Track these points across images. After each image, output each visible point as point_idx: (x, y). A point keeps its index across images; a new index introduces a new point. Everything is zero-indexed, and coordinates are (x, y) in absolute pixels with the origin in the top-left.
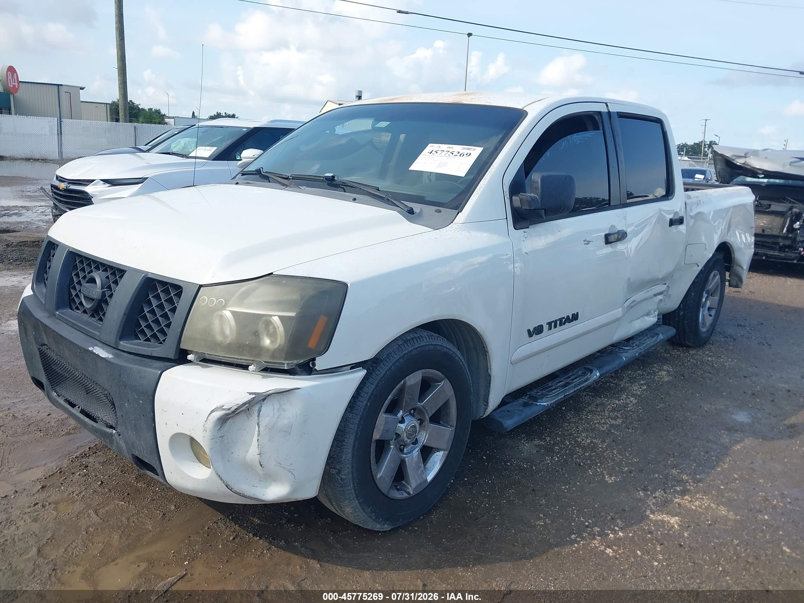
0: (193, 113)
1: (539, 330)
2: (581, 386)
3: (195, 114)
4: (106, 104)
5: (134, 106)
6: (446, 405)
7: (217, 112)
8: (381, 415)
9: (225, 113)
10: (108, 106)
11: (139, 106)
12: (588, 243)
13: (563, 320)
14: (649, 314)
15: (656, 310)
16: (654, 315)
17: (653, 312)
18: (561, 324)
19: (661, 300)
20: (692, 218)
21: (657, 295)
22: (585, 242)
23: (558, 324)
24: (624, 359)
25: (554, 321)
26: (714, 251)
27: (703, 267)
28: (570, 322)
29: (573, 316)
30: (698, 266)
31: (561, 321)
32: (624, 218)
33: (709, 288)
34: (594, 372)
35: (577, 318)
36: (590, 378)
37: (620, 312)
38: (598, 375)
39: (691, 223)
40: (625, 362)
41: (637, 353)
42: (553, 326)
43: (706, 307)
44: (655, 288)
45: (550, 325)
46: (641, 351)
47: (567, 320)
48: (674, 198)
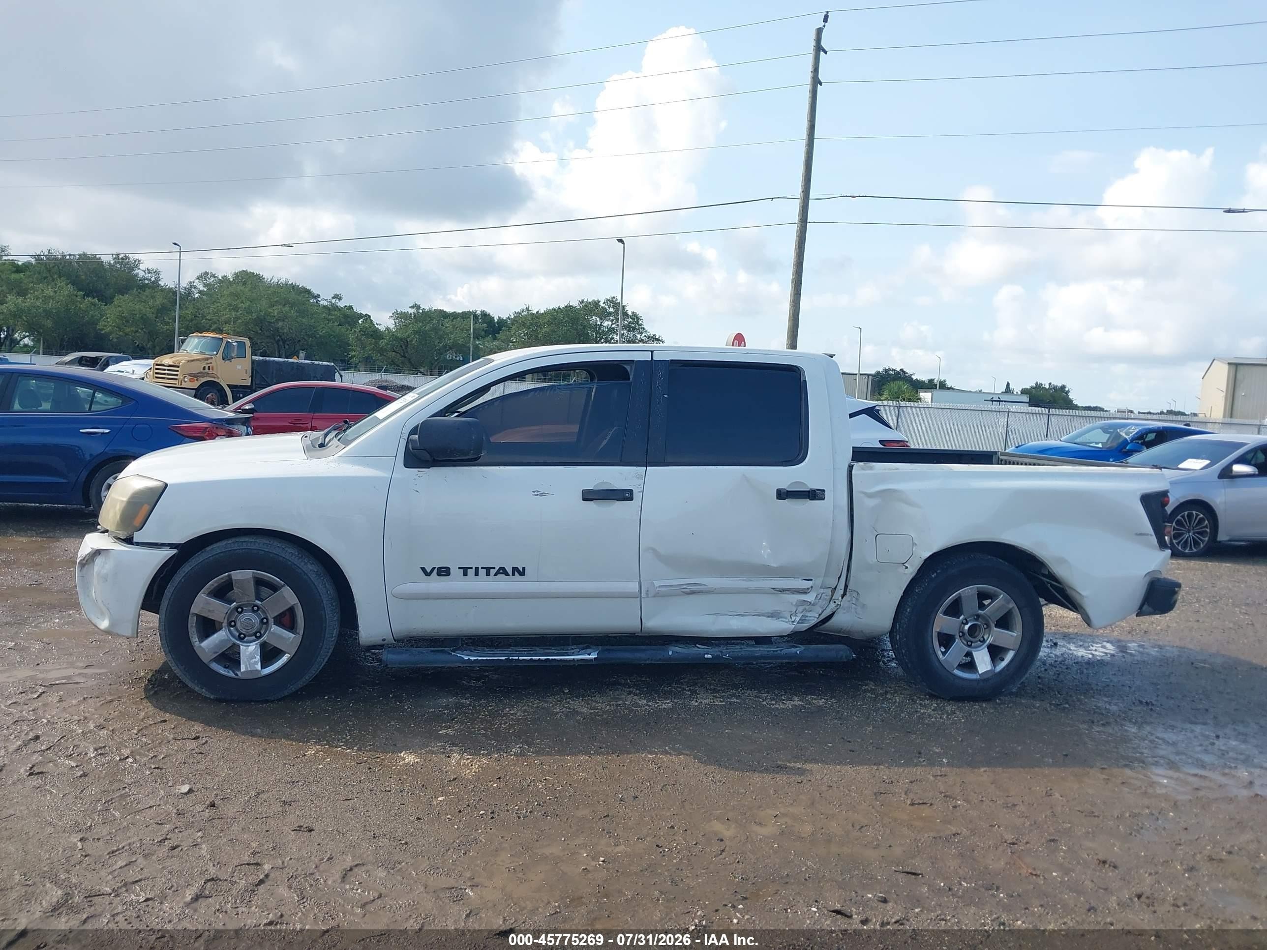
0: (1008, 384)
1: (444, 572)
2: (551, 658)
3: (1011, 387)
4: (868, 375)
5: (906, 376)
6: (291, 610)
7: (1037, 383)
8: (201, 595)
9: (1050, 384)
10: (870, 377)
11: (913, 377)
12: (544, 494)
13: (491, 570)
14: (775, 615)
15: (796, 614)
16: (790, 620)
17: (788, 615)
18: (488, 574)
19: (804, 601)
20: (871, 496)
21: (782, 591)
22: (536, 493)
23: (482, 572)
24: (670, 653)
25: (474, 568)
26: (935, 549)
27: (916, 570)
28: (509, 575)
29: (515, 569)
30: (907, 568)
31: (488, 570)
32: (639, 477)
33: (980, 612)
34: (589, 651)
35: (522, 573)
36: (573, 654)
37: (633, 587)
38: (593, 656)
39: (871, 503)
40: (670, 658)
41: (707, 654)
42: (471, 572)
43: (979, 642)
44: (775, 580)
45: (465, 570)
46: (719, 653)
47: (501, 571)
48: (801, 464)
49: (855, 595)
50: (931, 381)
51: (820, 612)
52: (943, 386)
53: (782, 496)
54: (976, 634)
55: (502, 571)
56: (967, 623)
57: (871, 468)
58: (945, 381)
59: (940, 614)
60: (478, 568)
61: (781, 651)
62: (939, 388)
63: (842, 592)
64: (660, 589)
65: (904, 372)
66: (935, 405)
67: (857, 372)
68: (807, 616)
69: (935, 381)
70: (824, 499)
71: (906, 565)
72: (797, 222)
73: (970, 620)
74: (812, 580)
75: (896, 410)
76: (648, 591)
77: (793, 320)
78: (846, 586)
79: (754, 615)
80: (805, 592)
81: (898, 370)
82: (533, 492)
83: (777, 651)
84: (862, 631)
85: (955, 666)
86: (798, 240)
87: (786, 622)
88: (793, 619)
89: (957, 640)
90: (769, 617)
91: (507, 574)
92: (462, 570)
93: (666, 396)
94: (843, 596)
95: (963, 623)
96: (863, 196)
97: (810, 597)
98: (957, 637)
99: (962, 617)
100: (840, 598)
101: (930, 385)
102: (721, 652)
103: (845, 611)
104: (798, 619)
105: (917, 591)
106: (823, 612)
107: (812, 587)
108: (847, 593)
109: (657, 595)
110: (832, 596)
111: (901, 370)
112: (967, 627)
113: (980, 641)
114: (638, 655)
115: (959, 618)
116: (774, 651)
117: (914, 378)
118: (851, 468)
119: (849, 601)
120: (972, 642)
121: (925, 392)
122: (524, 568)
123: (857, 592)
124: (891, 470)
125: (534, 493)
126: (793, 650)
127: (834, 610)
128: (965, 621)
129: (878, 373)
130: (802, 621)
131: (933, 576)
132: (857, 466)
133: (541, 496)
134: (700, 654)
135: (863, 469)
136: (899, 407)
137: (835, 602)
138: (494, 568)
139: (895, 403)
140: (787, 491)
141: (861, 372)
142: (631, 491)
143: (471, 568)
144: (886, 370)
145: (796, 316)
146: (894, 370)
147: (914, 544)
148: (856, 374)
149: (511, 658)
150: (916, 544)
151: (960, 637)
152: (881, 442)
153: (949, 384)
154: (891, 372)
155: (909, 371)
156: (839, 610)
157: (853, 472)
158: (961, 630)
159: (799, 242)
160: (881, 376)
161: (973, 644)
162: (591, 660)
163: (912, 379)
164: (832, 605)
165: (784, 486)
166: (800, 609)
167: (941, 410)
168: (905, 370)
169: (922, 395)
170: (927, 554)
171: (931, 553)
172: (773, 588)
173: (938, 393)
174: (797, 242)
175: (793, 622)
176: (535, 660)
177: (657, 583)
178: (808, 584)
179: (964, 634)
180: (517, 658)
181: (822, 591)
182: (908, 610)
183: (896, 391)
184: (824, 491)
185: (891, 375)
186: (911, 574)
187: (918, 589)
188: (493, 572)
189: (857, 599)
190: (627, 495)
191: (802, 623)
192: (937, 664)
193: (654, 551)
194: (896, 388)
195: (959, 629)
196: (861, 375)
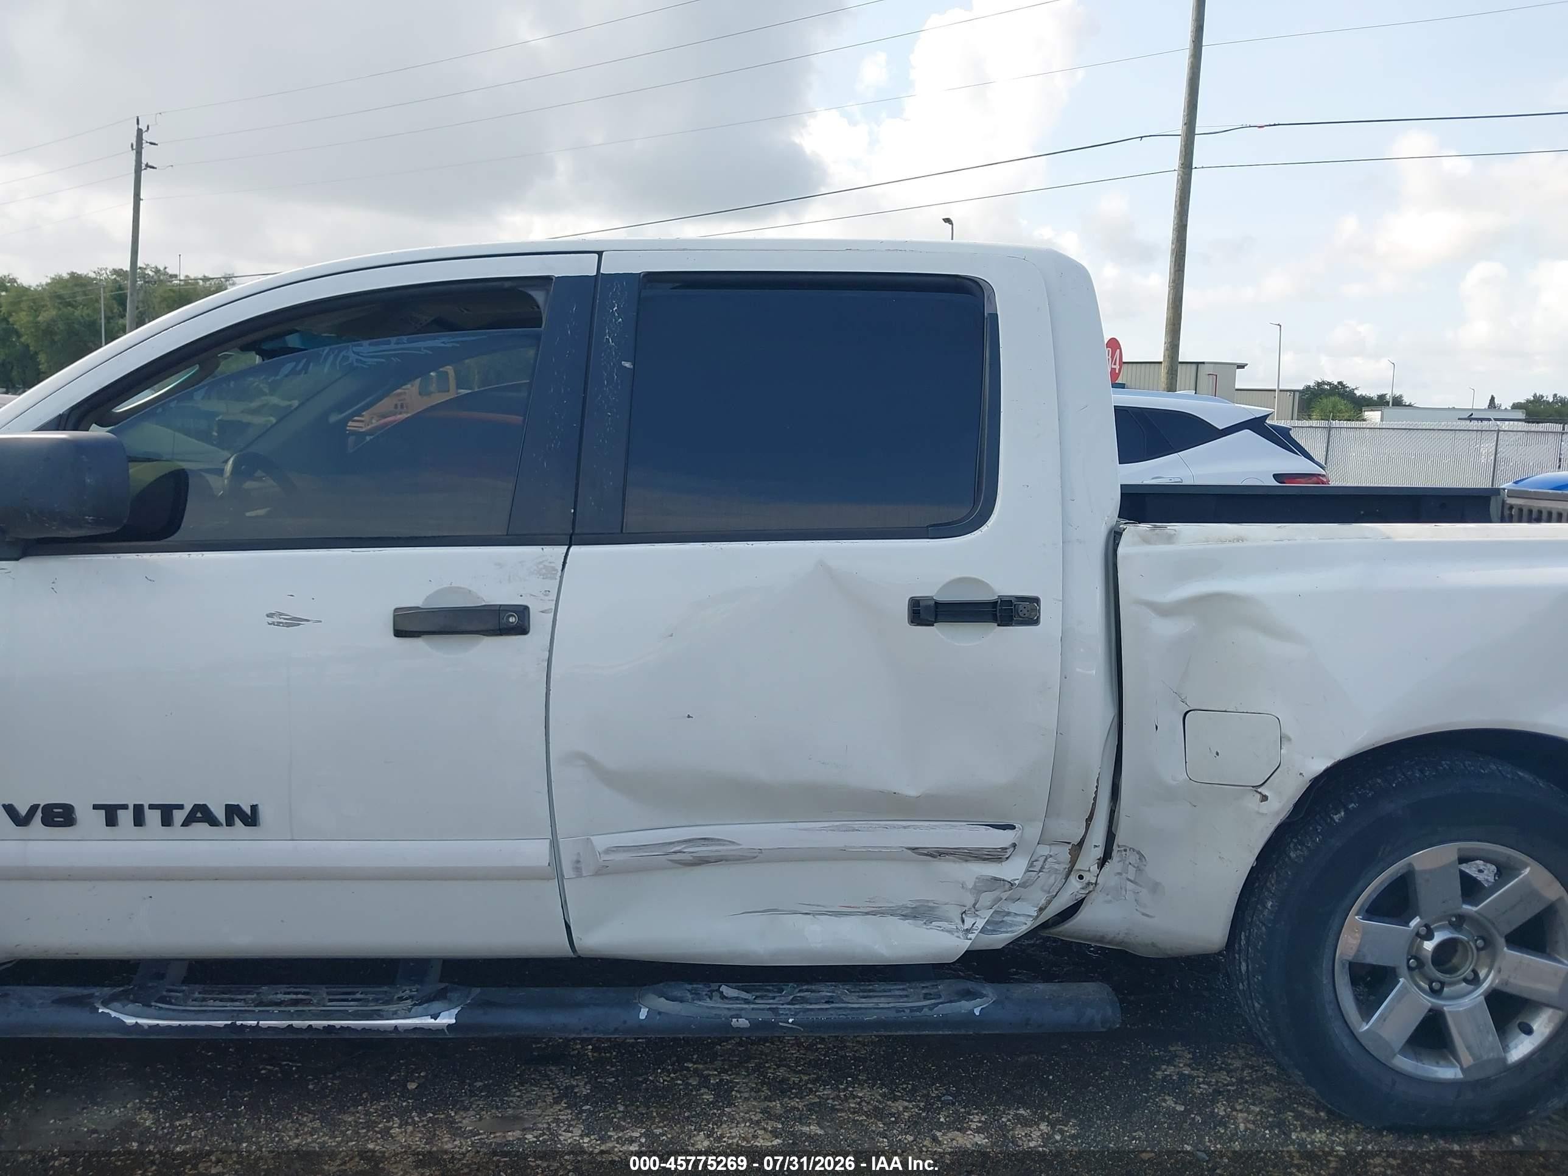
0: (1493, 399)
1: (59, 816)
3: (1496, 402)
4: (1294, 391)
5: (1346, 391)
7: (1534, 395)
10: (1297, 394)
11: (1356, 392)
12: (294, 622)
13: (175, 812)
14: (922, 913)
15: (975, 909)
16: (960, 925)
17: (955, 913)
18: (167, 821)
19: (996, 879)
20: (1165, 611)
21: (939, 854)
22: (276, 619)
23: (153, 817)
24: (643, 1014)
25: (131, 808)
26: (1341, 752)
27: (1291, 806)
28: (222, 825)
29: (233, 812)
30: (1265, 798)
31: (167, 813)
32: (545, 572)
33: (1467, 907)
34: (436, 1006)
35: (251, 818)
36: (394, 1015)
37: (536, 852)
38: (447, 1019)
39: (1167, 629)
40: (642, 1026)
41: (738, 1017)
42: (125, 817)
43: (1464, 984)
44: (915, 827)
45: (111, 814)
46: (770, 1017)
47: (199, 815)
48: (977, 533)
49: (1133, 858)
50: (1382, 397)
51: (1043, 902)
52: (1398, 402)
53: (923, 615)
54: (1455, 961)
55: (201, 814)
56: (1429, 936)
57: (1170, 539)
58: (1401, 396)
59: (1355, 919)
60: (142, 806)
61: (931, 1007)
62: (1393, 405)
63: (1099, 853)
64: (607, 858)
65: (1344, 387)
66: (1385, 424)
67: (1275, 387)
68: (1008, 914)
69: (1388, 397)
70: (1036, 622)
71: (1264, 790)
72: (1177, 169)
73: (1439, 928)
74: (1013, 827)
75: (1325, 433)
76: (578, 862)
77: (1172, 308)
78: (1110, 837)
79: (867, 913)
80: (996, 856)
81: (1336, 383)
82: (268, 616)
83: (920, 1009)
84: (1153, 945)
85: (1397, 1050)
86: (1178, 194)
87: (950, 931)
88: (968, 923)
89: (1402, 980)
90: (905, 917)
91: (213, 822)
92: (103, 812)
93: (628, 365)
94: (1102, 862)
95: (1418, 934)
96: (1275, 125)
97: (1013, 870)
98: (1404, 970)
99: (1415, 922)
100: (1094, 868)
101: (1380, 402)
102: (774, 1010)
103: (1109, 897)
104: (980, 924)
105: (1293, 855)
106: (1049, 902)
107: (1014, 845)
108: (1114, 854)
109: (602, 871)
110: (1073, 862)
111: (1340, 383)
112: (1429, 946)
113: (1465, 980)
114: (559, 1018)
115: (1407, 924)
116: (912, 1009)
117: (1358, 393)
118: (1115, 536)
119: (1120, 874)
120: (1443, 984)
121: (1372, 410)
122: (254, 808)
123: (1139, 853)
124: (1223, 542)
125: (270, 620)
126: (964, 1006)
127: (1080, 897)
128: (1423, 931)
129: (1308, 388)
130: (992, 926)
131: (1336, 818)
132: (1134, 532)
133: (288, 625)
134: (718, 1016)
135: (1146, 541)
136: (1330, 429)
137: (1081, 877)
138: (180, 807)
139: (1324, 423)
140: (937, 603)
141: (1280, 388)
142: (523, 612)
143: (125, 807)
144: (1319, 384)
145: (1178, 303)
146: (1329, 384)
147: (1283, 738)
148: (1275, 391)
149: (239, 1023)
150: (1289, 739)
151: (1410, 968)
152: (1276, 477)
153: (1407, 400)
154: (1326, 387)
155: (1350, 384)
156: (1093, 895)
157: (1121, 550)
158: (1414, 954)
159: (1180, 197)
160: (1312, 393)
161: (1445, 989)
162: (439, 1030)
163: (1355, 394)
164: (1075, 886)
165: (931, 589)
166: (987, 898)
167: (1393, 432)
168: (1344, 383)
169: (1368, 414)
170: (1319, 765)
171: (1329, 763)
172: (913, 849)
173: (1390, 411)
174: (1178, 197)
175: (968, 931)
176: (299, 1030)
177: (601, 842)
178: (1004, 838)
179: (1421, 964)
180: (254, 1023)
181: (1044, 850)
182: (1269, 904)
183: (1331, 409)
184: (1036, 600)
185: (1326, 390)
186: (1277, 813)
187: (1296, 850)
188: (179, 816)
189: (1139, 870)
190: (512, 620)
191: (994, 931)
192: (1346, 1042)
193: (590, 762)
194: (1330, 405)
195: (1408, 953)
196: (1281, 391)
